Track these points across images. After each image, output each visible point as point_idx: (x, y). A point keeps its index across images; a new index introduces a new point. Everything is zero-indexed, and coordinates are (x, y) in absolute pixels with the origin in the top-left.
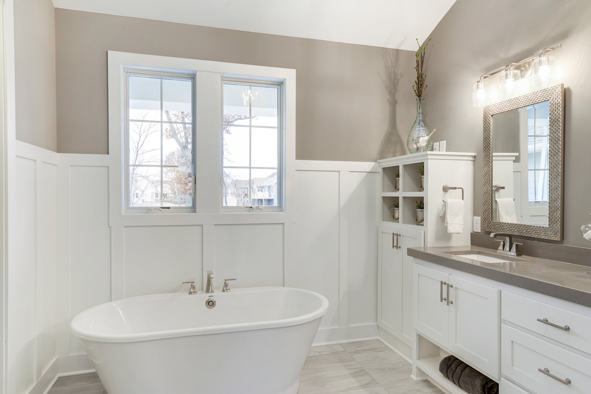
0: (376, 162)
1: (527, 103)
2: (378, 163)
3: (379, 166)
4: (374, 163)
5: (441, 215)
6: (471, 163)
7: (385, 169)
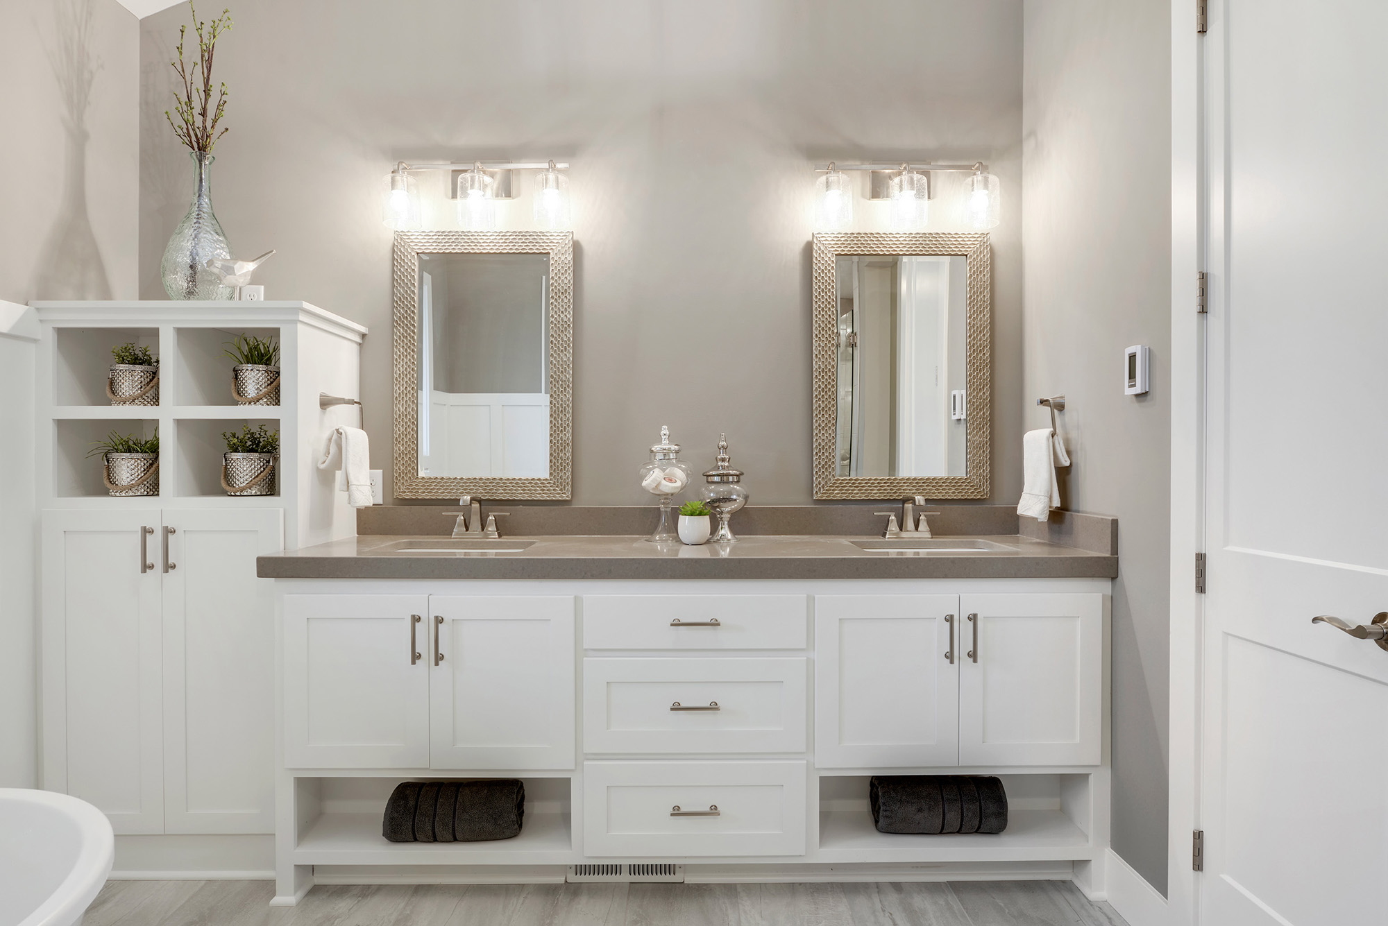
0: (27, 304)
1: (487, 247)
2: (37, 309)
3: (41, 321)
4: (21, 309)
5: (322, 467)
6: (355, 348)
7: (64, 334)
